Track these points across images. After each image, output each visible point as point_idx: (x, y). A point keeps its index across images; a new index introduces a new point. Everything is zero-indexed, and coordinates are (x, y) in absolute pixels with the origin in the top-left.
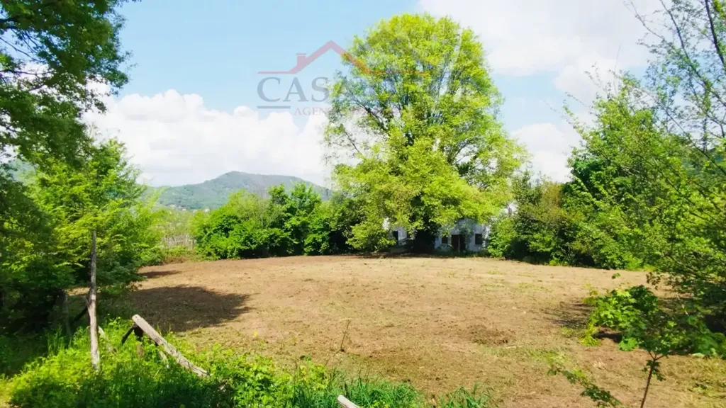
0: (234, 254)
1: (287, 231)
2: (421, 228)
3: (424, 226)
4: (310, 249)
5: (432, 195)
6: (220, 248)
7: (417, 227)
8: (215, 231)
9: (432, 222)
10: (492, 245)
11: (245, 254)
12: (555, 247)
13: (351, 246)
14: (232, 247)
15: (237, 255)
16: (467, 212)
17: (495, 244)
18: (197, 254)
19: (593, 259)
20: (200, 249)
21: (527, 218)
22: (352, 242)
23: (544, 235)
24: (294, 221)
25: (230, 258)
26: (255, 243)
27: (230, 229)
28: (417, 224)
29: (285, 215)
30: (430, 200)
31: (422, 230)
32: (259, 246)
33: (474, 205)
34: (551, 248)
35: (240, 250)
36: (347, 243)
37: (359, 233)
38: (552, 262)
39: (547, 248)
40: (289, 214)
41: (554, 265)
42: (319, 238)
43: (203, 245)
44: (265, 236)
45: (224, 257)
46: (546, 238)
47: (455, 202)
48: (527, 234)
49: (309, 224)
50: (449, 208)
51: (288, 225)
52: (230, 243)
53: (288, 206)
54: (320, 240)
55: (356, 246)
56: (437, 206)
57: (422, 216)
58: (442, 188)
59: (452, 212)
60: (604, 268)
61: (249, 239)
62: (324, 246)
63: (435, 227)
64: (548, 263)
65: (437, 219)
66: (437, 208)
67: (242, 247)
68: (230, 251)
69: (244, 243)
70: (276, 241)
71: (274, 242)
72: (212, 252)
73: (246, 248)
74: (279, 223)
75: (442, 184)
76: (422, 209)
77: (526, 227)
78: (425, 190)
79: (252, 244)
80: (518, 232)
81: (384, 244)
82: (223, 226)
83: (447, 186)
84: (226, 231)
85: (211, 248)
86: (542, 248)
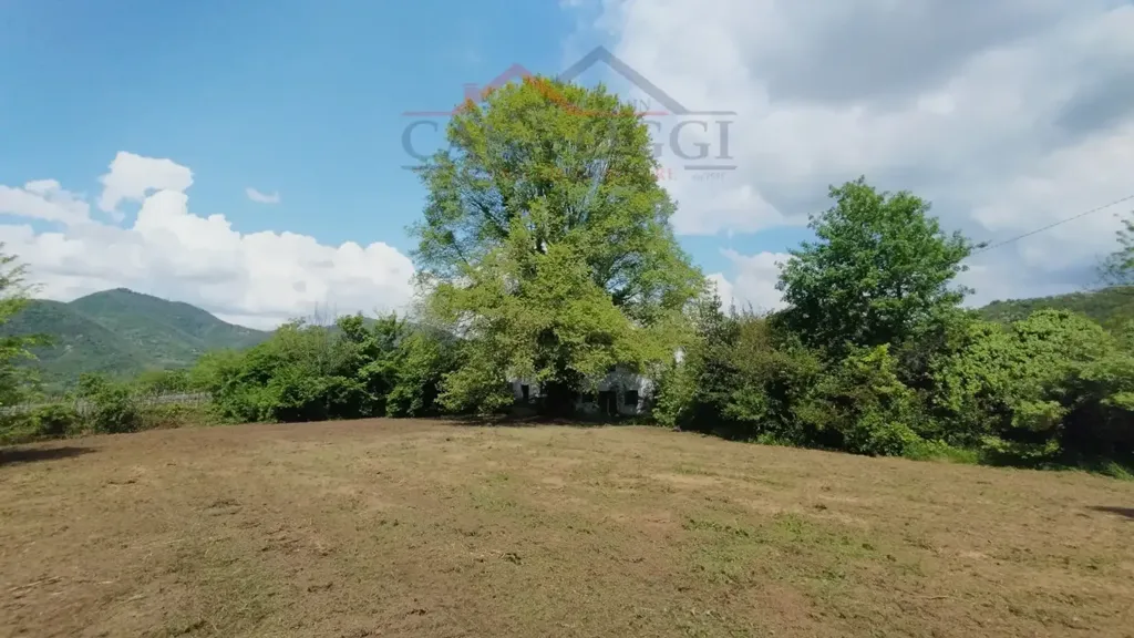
0: (268, 415)
1: (361, 381)
2: (552, 379)
3: (557, 375)
4: (395, 407)
5: (572, 328)
6: (247, 405)
7: (545, 377)
8: (244, 379)
9: (571, 370)
10: (659, 407)
11: (285, 415)
12: (766, 413)
13: (442, 406)
14: (265, 403)
15: (272, 417)
16: (623, 356)
17: (663, 405)
18: (209, 413)
19: (842, 436)
20: (215, 406)
21: (718, 366)
22: (444, 399)
23: (748, 393)
24: (374, 367)
25: (262, 420)
26: (301, 399)
27: (270, 377)
28: (545, 372)
29: (360, 357)
30: (568, 336)
31: (554, 382)
32: (308, 404)
33: (635, 346)
34: (761, 415)
35: (277, 409)
36: (436, 400)
37: (455, 386)
38: (761, 438)
39: (754, 414)
40: (366, 357)
41: (767, 443)
42: (408, 392)
43: (220, 400)
44: (322, 387)
45: (253, 419)
46: (751, 398)
47: (607, 340)
48: (719, 391)
49: (396, 371)
50: (596, 348)
51: (363, 372)
52: (266, 397)
53: (365, 345)
54: (410, 396)
55: (450, 405)
56: (578, 344)
57: (554, 361)
58: (588, 318)
59: (600, 355)
60: (865, 453)
61: (292, 391)
62: (415, 404)
63: (576, 377)
64: (756, 439)
65: (578, 365)
66: (578, 348)
67: (280, 405)
68: (262, 410)
69: (284, 398)
70: (342, 395)
71: (338, 397)
72: (234, 412)
73: (286, 405)
74: (349, 369)
75: (587, 311)
76: (555, 350)
77: (717, 380)
78: (560, 320)
79: (297, 400)
80: (703, 387)
81: (495, 403)
82: (259, 372)
83: (595, 315)
84: (264, 379)
85: (234, 404)
86: (744, 414)
